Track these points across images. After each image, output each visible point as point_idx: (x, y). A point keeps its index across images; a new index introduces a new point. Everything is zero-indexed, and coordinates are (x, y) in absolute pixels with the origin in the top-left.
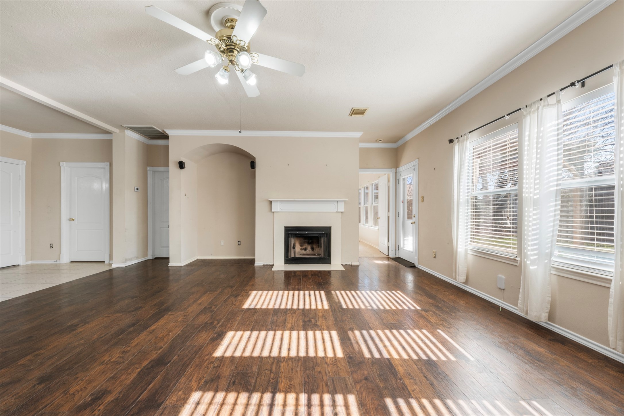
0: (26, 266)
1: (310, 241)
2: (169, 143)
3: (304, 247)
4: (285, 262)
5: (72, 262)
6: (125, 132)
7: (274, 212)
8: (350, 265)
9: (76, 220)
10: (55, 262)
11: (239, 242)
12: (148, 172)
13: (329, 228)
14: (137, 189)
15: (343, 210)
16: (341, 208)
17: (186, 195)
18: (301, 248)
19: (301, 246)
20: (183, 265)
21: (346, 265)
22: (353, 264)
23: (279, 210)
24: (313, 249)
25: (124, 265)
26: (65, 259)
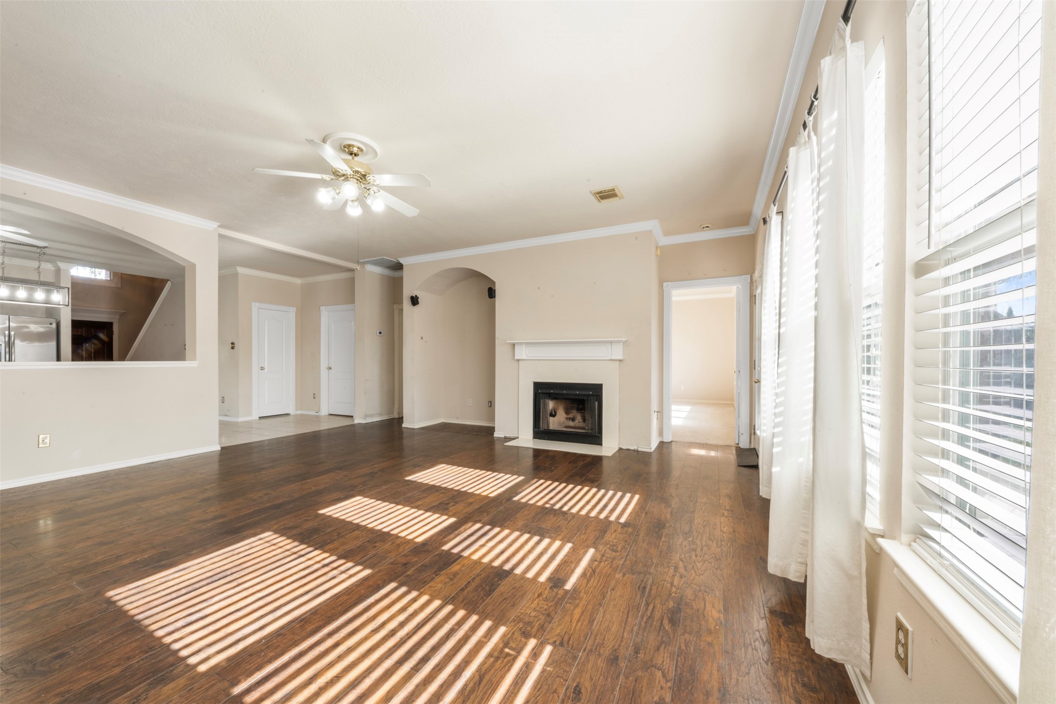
0: (296, 415)
1: (581, 406)
2: (403, 274)
3: (571, 416)
4: (534, 435)
5: (330, 414)
6: (364, 266)
7: (518, 360)
8: (634, 450)
9: (333, 368)
10: (317, 414)
11: (490, 403)
12: (395, 311)
13: (600, 387)
14: (380, 333)
15: (621, 358)
16: (618, 352)
17: (422, 338)
18: (566, 416)
19: (567, 413)
20: (416, 427)
21: (629, 450)
22: (640, 449)
23: (524, 358)
24: (584, 420)
25: (363, 422)
26: (324, 411)
